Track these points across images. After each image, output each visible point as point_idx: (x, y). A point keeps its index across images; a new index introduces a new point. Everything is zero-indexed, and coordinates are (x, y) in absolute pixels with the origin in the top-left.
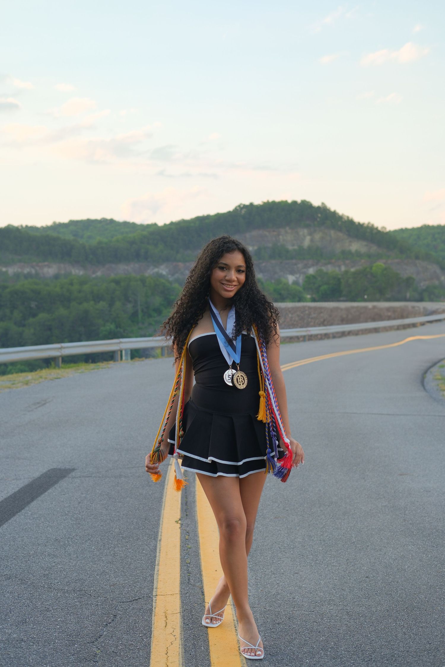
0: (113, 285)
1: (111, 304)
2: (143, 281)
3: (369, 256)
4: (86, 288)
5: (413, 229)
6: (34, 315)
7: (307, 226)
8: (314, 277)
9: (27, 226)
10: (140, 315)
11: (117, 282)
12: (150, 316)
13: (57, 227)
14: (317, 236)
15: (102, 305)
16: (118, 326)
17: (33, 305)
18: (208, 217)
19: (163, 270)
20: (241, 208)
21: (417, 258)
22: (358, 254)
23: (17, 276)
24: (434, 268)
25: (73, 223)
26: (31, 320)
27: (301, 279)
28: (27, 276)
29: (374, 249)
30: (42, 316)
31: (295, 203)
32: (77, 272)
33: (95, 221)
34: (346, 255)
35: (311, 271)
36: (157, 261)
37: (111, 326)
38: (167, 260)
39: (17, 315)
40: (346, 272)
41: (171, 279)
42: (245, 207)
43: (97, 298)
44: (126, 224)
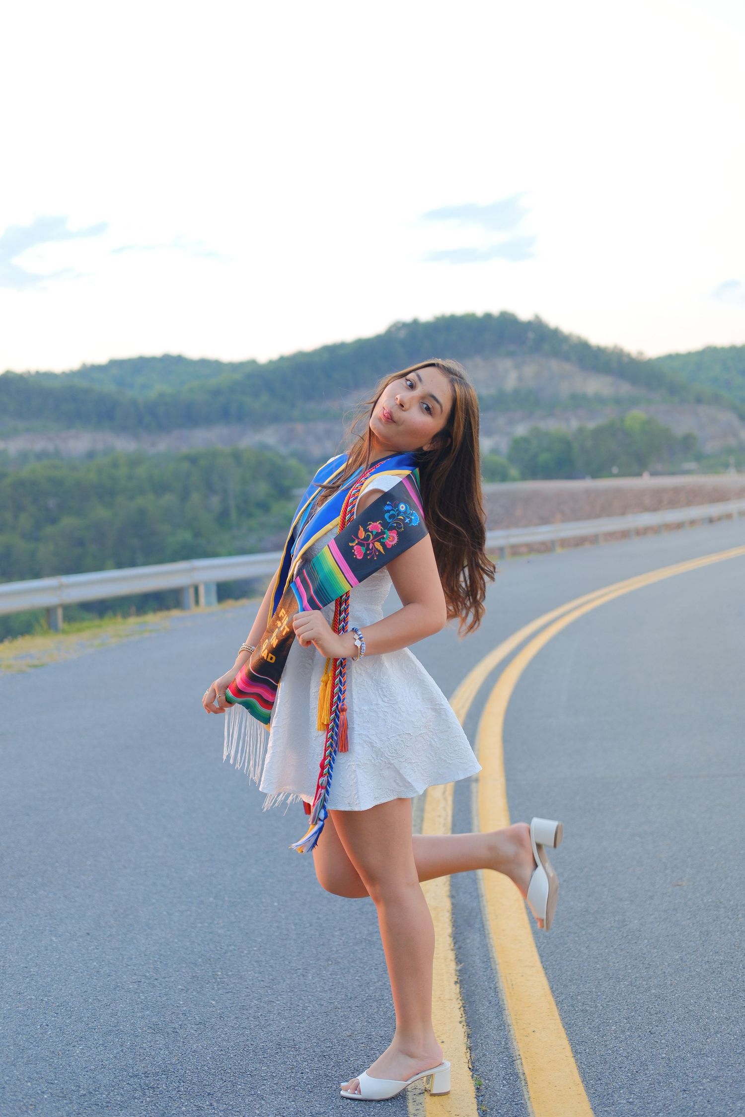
0: (186, 465)
1: (184, 496)
2: (237, 456)
3: (618, 401)
4: (141, 471)
5: (689, 355)
6: (54, 521)
7: (511, 354)
8: (525, 440)
9: (37, 373)
10: (234, 514)
11: (193, 460)
12: (250, 515)
13: (88, 372)
14: (529, 370)
15: (169, 499)
16: (197, 534)
17: (52, 503)
18: (343, 345)
19: (270, 437)
20: (398, 328)
21: (699, 400)
22: (600, 400)
23: (24, 457)
24: (728, 417)
25: (115, 364)
26: (49, 530)
27: (504, 445)
28: (41, 456)
29: (625, 389)
30: (68, 522)
31: (488, 316)
32: (125, 445)
33: (153, 360)
34: (578, 401)
35: (521, 430)
36: (259, 421)
37: (186, 536)
38: (275, 419)
39: (25, 521)
40: (581, 430)
41: (284, 451)
42: (405, 325)
43: (160, 488)
44: (204, 363)
